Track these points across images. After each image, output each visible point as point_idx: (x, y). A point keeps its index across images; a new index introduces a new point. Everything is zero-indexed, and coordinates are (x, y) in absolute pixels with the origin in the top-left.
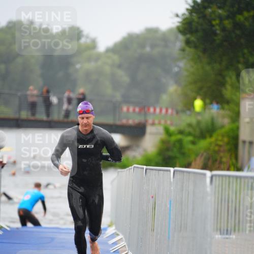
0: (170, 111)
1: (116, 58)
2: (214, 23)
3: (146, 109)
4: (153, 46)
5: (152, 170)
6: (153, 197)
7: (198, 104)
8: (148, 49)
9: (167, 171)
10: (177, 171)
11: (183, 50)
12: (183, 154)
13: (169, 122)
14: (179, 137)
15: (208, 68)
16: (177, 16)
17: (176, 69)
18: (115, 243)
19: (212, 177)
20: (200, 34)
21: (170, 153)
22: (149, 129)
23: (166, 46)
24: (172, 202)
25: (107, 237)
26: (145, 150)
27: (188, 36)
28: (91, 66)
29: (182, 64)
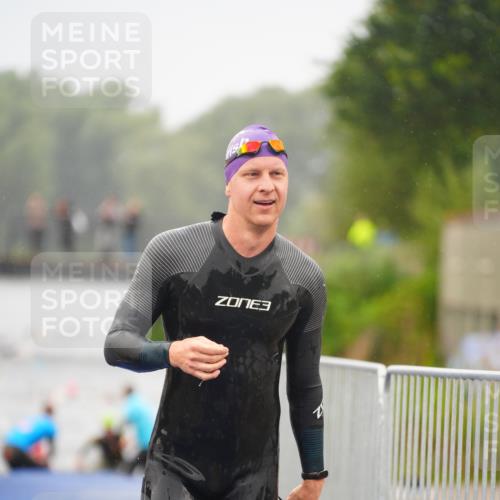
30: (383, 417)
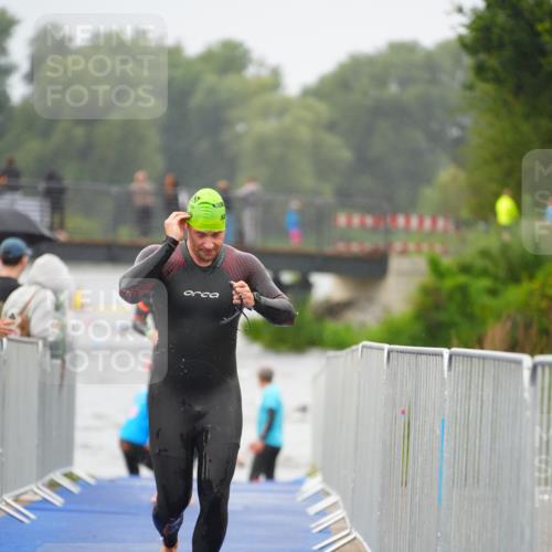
0: (441, 223)
1: (323, 109)
2: (540, 27)
3: (388, 220)
4: (404, 82)
5: (402, 352)
6: (403, 412)
7: (505, 207)
8: (393, 88)
9: (436, 354)
10: (458, 355)
11: (470, 87)
12: (470, 317)
13: (438, 248)
14: (462, 279)
15: (526, 128)
16: (460, 10)
17: (454, 132)
18: (322, 513)
19: (534, 369)
20: (508, 52)
21: (443, 316)
22: (396, 264)
23: (434, 81)
24: (446, 423)
25: (304, 500)
26: (387, 310)
27: (482, 56)
28: (269, 127)
29: (467, 120)
30: (528, 413)
